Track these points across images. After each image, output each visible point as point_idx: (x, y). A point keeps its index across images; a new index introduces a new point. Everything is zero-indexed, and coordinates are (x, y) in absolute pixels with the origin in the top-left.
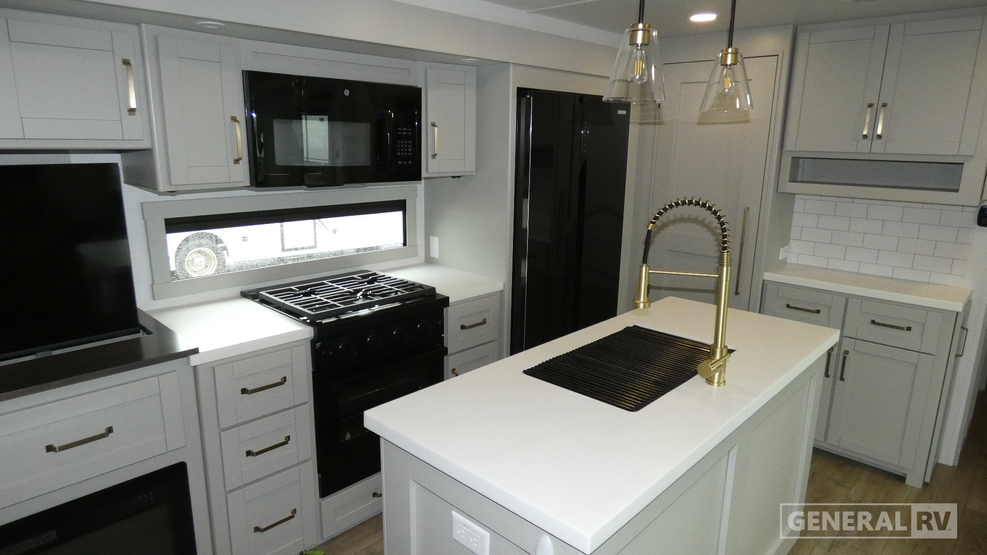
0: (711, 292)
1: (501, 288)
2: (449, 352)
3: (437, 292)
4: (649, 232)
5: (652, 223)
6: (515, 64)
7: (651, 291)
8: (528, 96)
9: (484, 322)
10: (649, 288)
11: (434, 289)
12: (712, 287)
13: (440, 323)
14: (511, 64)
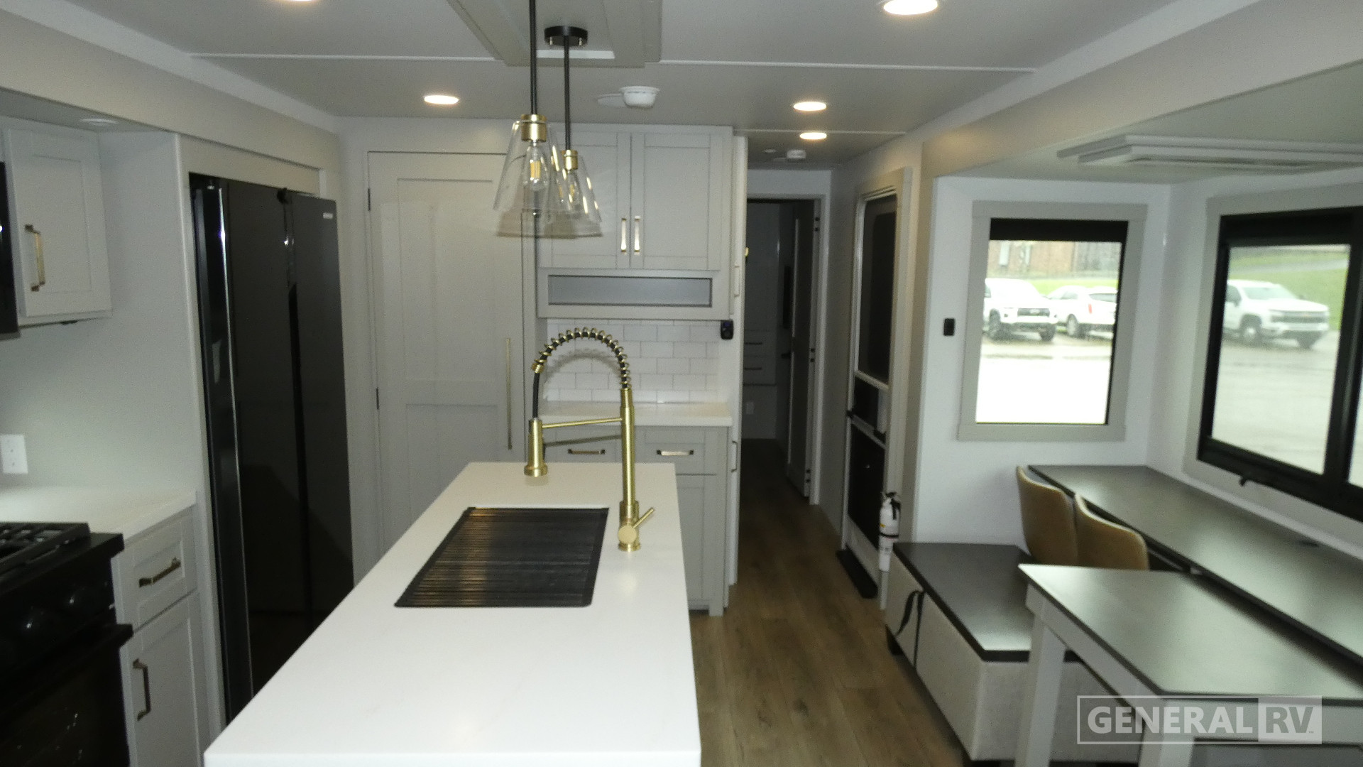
0: (615, 437)
1: (193, 502)
2: (134, 628)
3: (94, 528)
4: (537, 376)
5: (539, 363)
6: (183, 135)
7: (548, 449)
8: (211, 188)
9: (176, 565)
10: (544, 446)
11: (84, 527)
12: (619, 432)
13: (106, 584)
14: (176, 135)
